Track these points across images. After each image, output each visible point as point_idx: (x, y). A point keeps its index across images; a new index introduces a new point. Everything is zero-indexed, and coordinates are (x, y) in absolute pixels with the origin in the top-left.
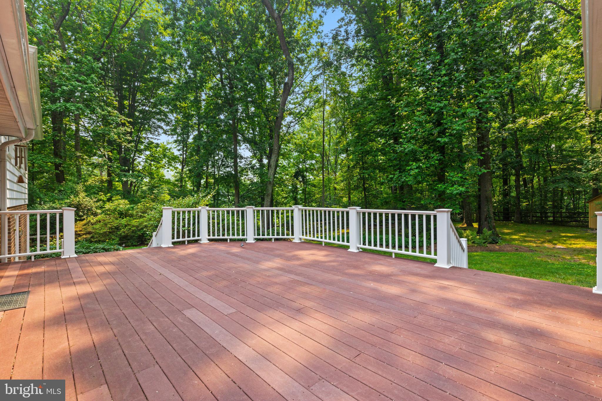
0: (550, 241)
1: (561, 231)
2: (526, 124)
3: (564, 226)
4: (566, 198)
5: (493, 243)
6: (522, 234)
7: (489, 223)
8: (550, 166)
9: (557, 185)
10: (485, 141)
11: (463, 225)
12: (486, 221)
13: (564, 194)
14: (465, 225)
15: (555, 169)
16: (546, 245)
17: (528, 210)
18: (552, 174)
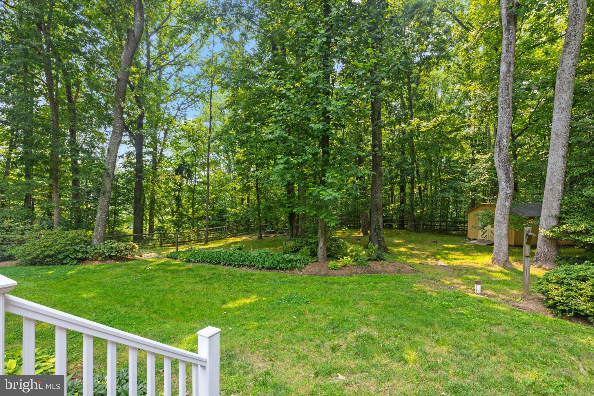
0: (433, 255)
1: (444, 241)
2: (419, 126)
3: (448, 234)
4: (451, 206)
5: (378, 260)
6: (410, 246)
7: (377, 235)
8: (440, 176)
9: (444, 195)
10: (377, 140)
11: (359, 234)
12: (375, 232)
13: (450, 203)
14: (361, 235)
15: (443, 179)
16: (429, 261)
17: (421, 217)
18: (441, 183)
